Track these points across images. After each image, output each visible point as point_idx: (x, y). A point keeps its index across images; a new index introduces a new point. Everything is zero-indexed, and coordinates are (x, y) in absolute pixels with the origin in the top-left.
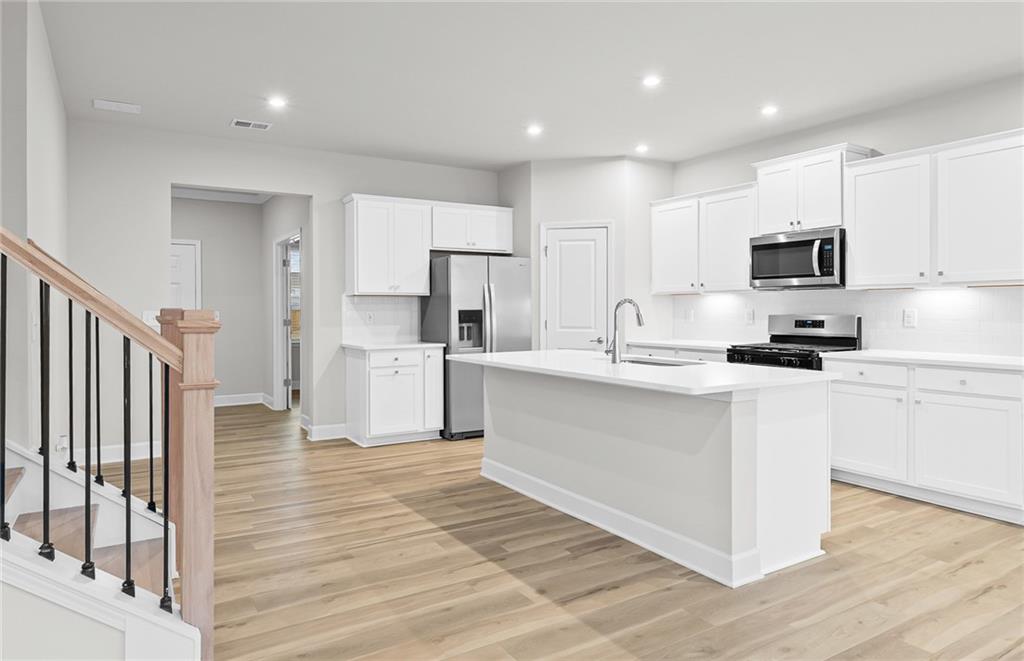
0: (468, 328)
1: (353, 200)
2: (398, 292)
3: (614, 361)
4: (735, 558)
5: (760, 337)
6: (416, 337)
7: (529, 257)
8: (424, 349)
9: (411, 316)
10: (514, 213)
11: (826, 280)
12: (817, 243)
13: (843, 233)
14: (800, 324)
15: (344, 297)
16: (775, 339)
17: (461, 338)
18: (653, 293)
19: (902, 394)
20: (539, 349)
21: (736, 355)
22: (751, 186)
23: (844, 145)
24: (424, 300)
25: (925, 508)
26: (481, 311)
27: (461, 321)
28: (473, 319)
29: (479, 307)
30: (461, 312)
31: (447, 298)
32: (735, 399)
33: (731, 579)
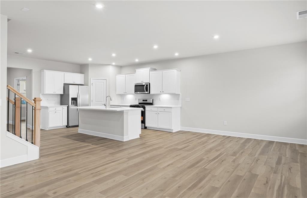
0: (73, 102)
1: (44, 71)
2: (56, 93)
3: (106, 107)
4: (124, 137)
5: (137, 103)
6: (59, 104)
7: (88, 85)
8: (63, 107)
9: (58, 99)
10: (84, 75)
11: (147, 92)
12: (145, 85)
13: (150, 84)
14: (143, 100)
15: (41, 94)
16: (139, 103)
17: (72, 104)
18: (117, 94)
19: (157, 112)
20: (90, 106)
21: (131, 106)
22: (135, 73)
23: (150, 68)
24: (61, 95)
25: (159, 131)
26: (77, 98)
27: (72, 100)
28: (75, 100)
29: (76, 97)
30: (72, 98)
31: (68, 95)
32: (124, 112)
33: (123, 140)
